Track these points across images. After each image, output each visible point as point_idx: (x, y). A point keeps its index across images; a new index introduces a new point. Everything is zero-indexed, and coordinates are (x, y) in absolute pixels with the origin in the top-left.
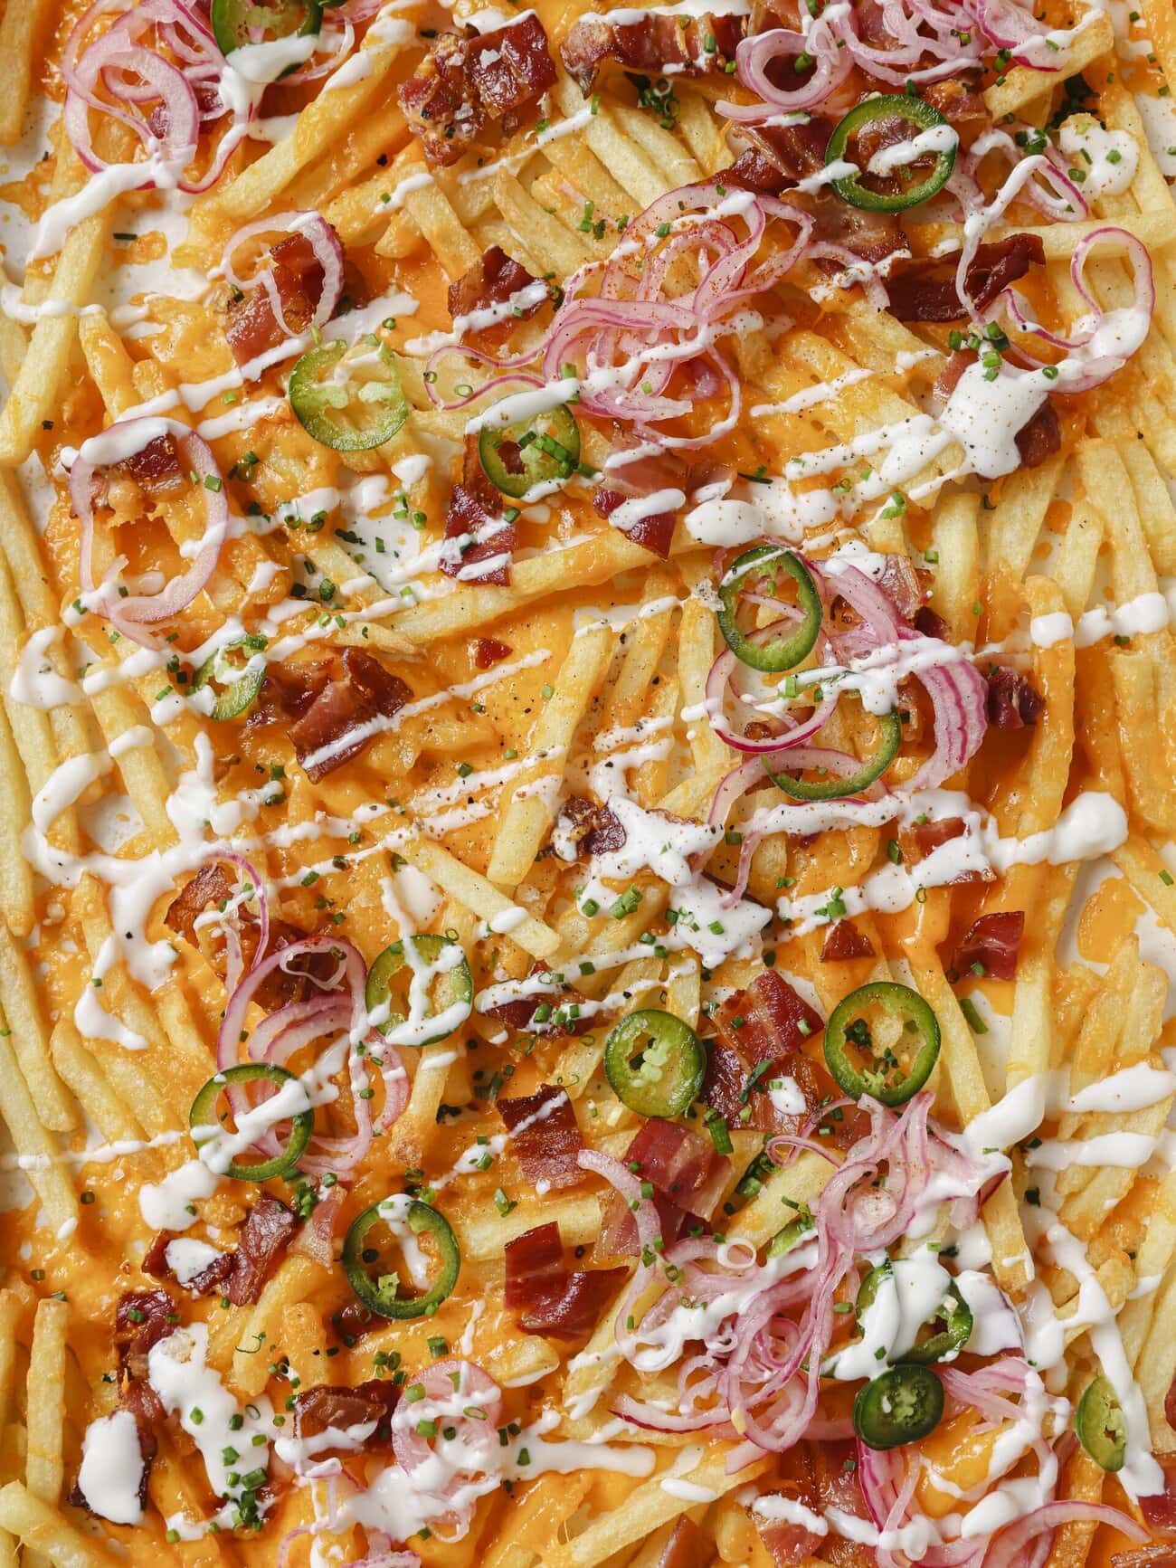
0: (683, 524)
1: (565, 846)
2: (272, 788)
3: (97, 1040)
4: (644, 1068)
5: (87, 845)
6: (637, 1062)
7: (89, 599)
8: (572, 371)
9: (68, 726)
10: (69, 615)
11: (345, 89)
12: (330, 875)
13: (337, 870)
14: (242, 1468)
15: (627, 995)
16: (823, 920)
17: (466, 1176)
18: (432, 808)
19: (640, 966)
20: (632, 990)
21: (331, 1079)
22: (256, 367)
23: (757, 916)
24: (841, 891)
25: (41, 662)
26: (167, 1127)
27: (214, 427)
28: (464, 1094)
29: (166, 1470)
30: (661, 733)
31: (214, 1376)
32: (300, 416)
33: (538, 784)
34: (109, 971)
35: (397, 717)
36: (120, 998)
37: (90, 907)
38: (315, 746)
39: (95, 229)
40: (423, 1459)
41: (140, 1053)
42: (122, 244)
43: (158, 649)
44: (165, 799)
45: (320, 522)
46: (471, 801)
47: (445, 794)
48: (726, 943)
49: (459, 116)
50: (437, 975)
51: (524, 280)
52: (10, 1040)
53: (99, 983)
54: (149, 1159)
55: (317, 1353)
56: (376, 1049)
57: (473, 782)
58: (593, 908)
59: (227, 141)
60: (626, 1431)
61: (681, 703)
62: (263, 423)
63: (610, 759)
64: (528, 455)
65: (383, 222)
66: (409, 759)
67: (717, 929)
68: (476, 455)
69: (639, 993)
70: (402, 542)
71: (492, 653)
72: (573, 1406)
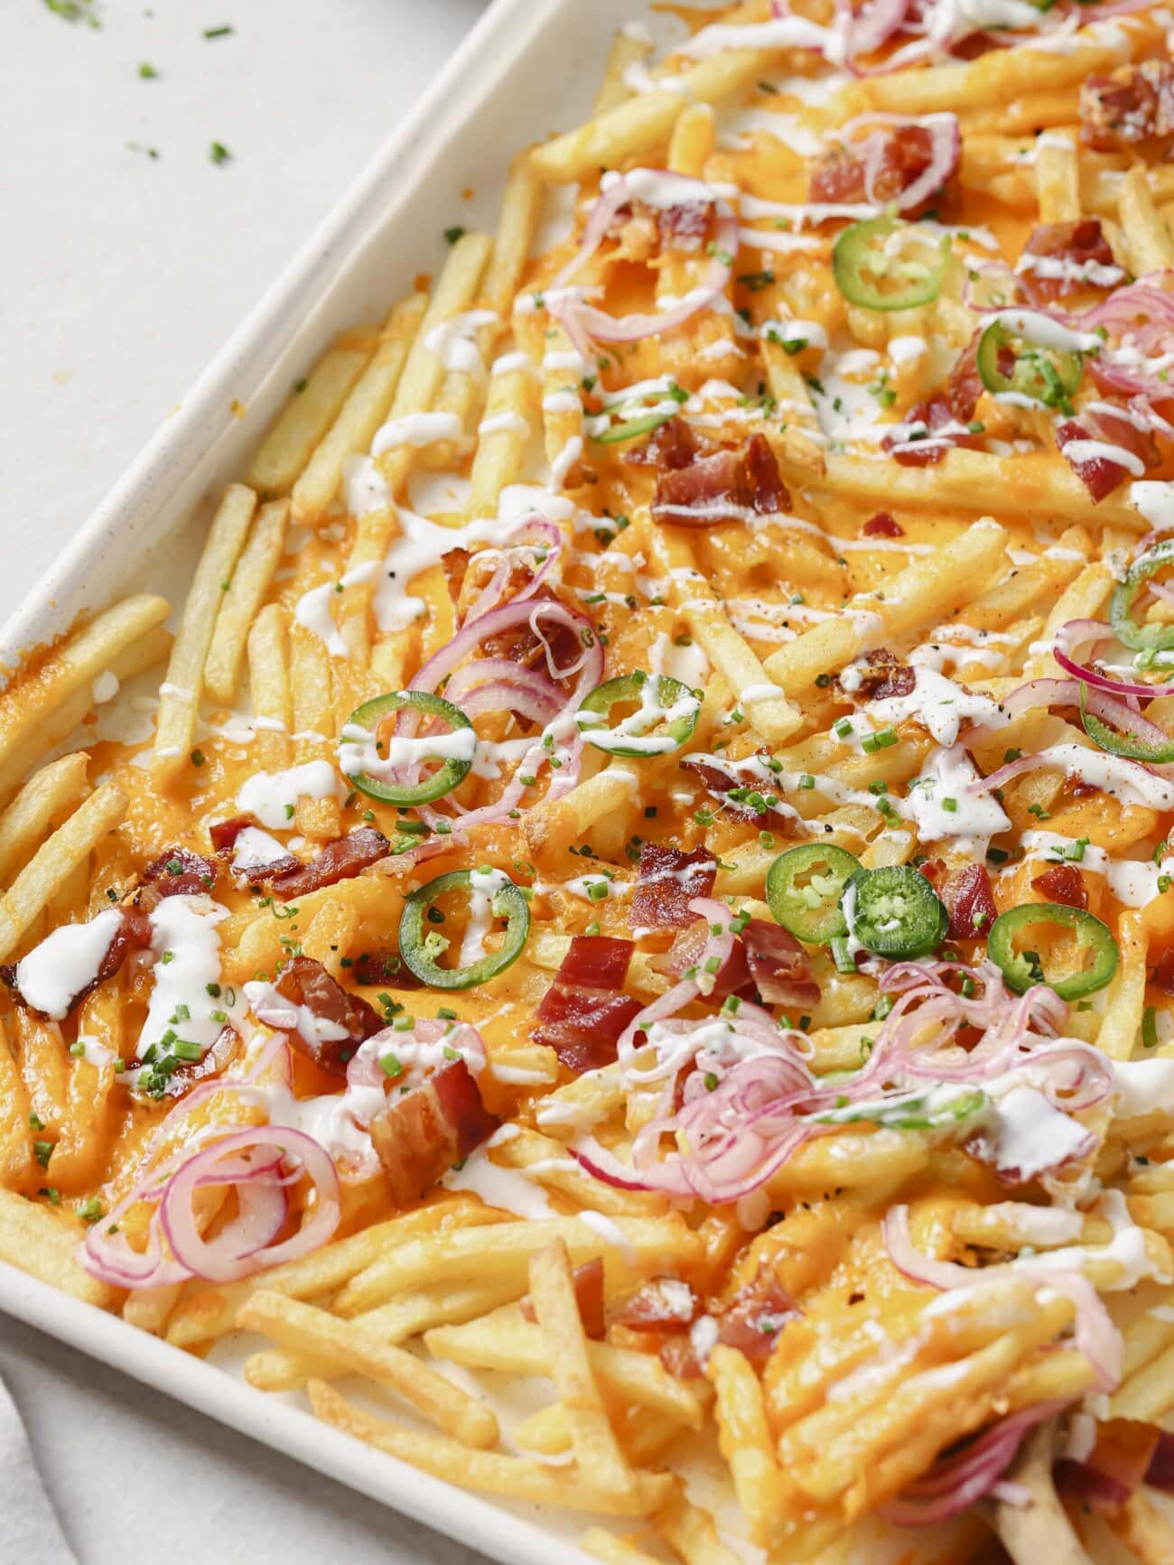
0: (1128, 486)
1: (851, 678)
2: (606, 523)
3: (306, 630)
4: (807, 889)
5: (403, 497)
6: (802, 882)
7: (552, 297)
8: (1105, 334)
9: (458, 392)
10: (524, 302)
11: (1042, 55)
12: (616, 606)
13: (626, 605)
14: (183, 1031)
15: (829, 829)
16: (1056, 856)
17: (572, 897)
18: (745, 614)
19: (855, 812)
20: (835, 828)
21: (501, 764)
22: (821, 212)
23: (995, 819)
24: (1088, 842)
25: (469, 331)
26: (319, 729)
27: (755, 238)
28: (618, 834)
29: (109, 996)
30: (1001, 647)
31: (215, 940)
32: (835, 261)
33: (863, 612)
34: (358, 585)
35: (765, 521)
36: (349, 612)
37: (373, 530)
38: (675, 501)
39: (748, 60)
40: (370, 1084)
41: (339, 660)
42: (760, 92)
43: (587, 360)
44: (504, 485)
45: (797, 348)
46: (785, 624)
47: (765, 606)
48: (950, 823)
49: (1130, 117)
50: (663, 720)
51: (1106, 259)
52: (222, 596)
53: (340, 589)
54: (283, 746)
55: (334, 948)
56: (562, 754)
57: (797, 613)
58: (847, 731)
59: (911, 51)
60: (577, 1174)
61: (1037, 635)
62: (797, 255)
63: (940, 645)
64: (1022, 367)
65: (1010, 168)
66: (752, 556)
67: (950, 805)
68: (976, 349)
69: (842, 832)
70: (860, 412)
71: (884, 526)
72: (548, 1107)
